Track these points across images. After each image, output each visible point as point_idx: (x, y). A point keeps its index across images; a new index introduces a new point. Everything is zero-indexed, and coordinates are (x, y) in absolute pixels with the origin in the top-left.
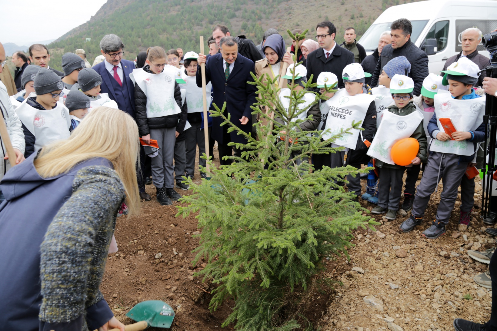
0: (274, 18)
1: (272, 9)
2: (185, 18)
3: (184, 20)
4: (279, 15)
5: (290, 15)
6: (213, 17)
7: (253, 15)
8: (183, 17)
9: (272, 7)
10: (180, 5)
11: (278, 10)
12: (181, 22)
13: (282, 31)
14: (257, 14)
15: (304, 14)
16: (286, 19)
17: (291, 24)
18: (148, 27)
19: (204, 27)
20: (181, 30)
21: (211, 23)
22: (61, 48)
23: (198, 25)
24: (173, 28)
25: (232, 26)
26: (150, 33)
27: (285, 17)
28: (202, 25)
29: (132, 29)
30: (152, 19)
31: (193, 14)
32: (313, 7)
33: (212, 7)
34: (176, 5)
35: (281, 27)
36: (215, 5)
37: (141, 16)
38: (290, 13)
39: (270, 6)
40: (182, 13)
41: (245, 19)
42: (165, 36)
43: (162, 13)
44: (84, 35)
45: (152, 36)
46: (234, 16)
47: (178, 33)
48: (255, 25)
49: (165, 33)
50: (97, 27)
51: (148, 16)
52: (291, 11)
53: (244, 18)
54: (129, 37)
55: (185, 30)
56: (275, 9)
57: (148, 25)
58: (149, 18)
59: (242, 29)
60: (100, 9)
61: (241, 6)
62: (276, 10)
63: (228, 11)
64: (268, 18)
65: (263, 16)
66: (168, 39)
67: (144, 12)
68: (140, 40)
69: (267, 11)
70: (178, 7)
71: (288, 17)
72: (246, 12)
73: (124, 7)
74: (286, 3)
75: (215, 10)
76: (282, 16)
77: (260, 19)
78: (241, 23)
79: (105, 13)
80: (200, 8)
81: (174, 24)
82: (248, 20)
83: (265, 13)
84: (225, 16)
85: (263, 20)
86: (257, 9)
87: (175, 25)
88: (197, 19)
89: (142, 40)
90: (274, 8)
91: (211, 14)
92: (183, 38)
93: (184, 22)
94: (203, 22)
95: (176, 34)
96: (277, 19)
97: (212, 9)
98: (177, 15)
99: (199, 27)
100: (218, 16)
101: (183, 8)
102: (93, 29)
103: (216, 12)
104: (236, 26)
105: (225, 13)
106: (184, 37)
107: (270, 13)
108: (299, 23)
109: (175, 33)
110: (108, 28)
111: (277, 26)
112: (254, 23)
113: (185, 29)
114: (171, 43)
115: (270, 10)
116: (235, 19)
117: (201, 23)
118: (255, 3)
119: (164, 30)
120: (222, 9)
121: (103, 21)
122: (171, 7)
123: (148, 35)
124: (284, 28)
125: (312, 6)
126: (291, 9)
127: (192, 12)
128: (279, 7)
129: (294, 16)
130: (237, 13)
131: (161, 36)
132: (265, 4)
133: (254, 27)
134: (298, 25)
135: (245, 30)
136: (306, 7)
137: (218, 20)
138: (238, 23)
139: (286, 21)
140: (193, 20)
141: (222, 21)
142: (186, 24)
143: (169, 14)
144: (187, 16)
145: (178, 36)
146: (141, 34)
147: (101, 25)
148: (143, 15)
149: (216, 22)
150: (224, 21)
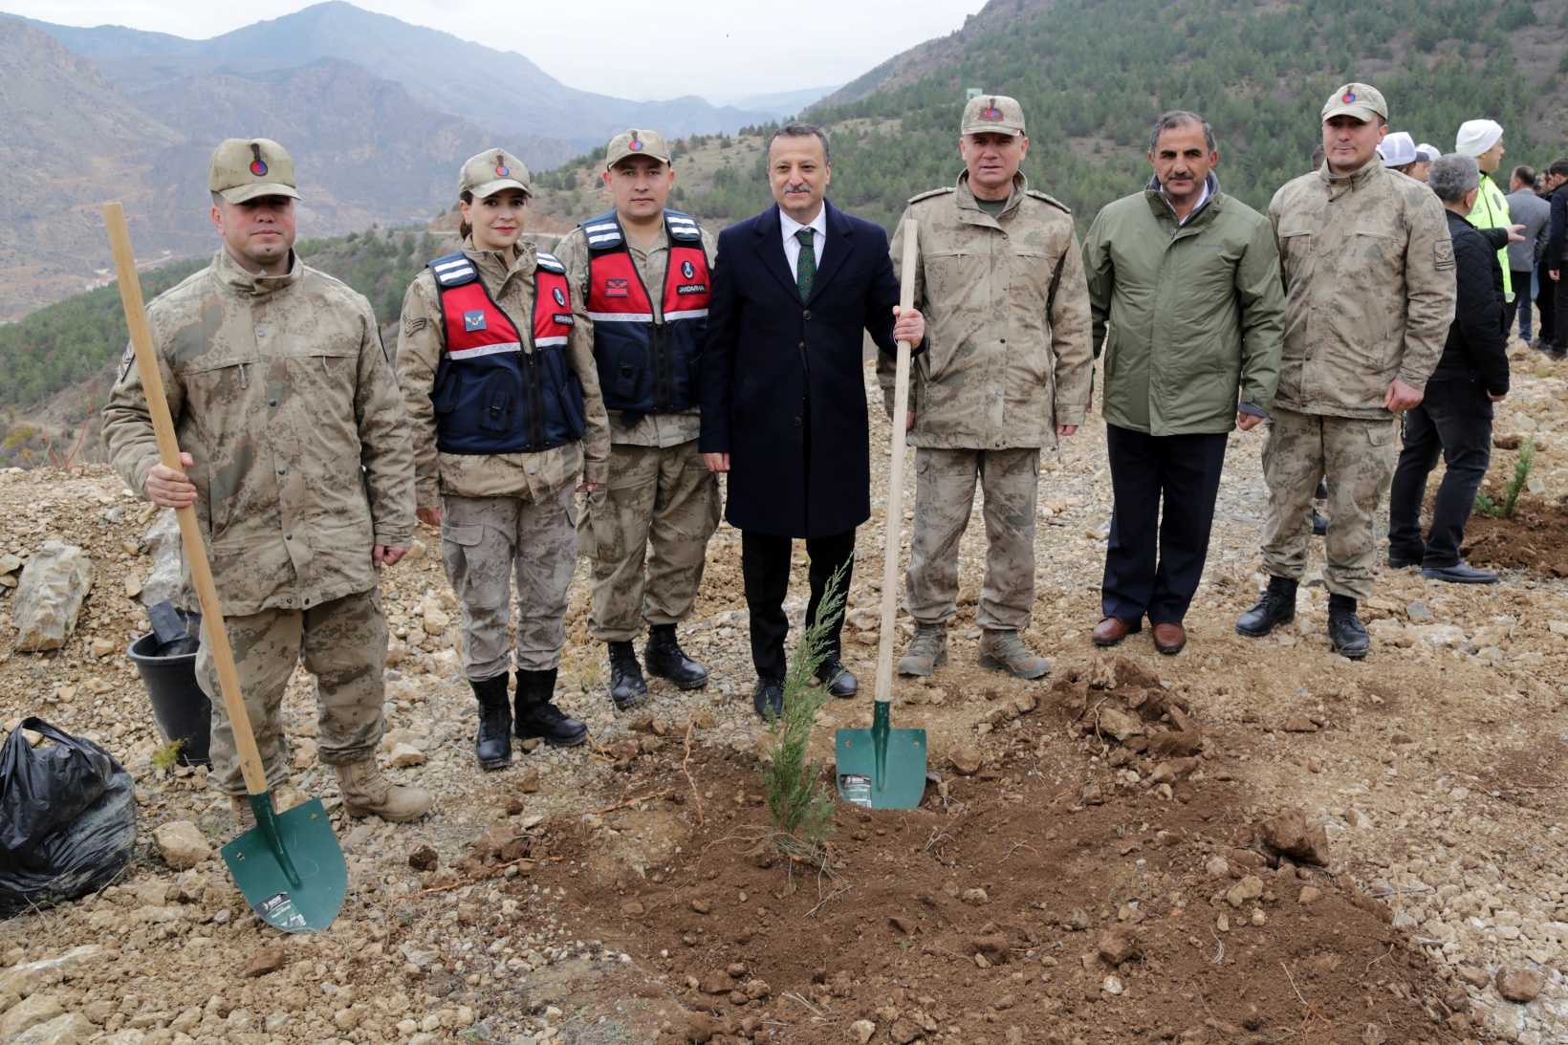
2: (1320, 25)
3: (1315, 34)
6: (1435, 25)
8: (1311, 24)
12: (1307, 44)
18: (1180, 57)
19: (1396, 62)
20: (1308, 72)
21: (1426, 45)
22: (888, 117)
23: (1372, 53)
24: (1277, 64)
25: (1515, 60)
26: (1191, 80)
28: (1388, 56)
29: (1124, 62)
30: (1192, 31)
31: (1353, 13)
37: (1154, 20)
40: (1310, 8)
42: (1247, 90)
43: (1229, 8)
44: (953, 77)
45: (1198, 86)
46: (1525, 20)
47: (1295, 84)
49: (1244, 82)
50: (997, 52)
51: (1179, 16)
54: (1116, 91)
55: (1320, 73)
57: (1181, 49)
58: (1181, 26)
66: (1257, 103)
68: (1155, 102)
78: (1559, 49)
79: (1020, 9)
81: (1278, 49)
84: (1488, 21)
87: (1283, 54)
88: (1367, 31)
89: (1162, 101)
91: (1428, 14)
93: (1316, 41)
94: (1394, 45)
95: (1288, 85)
98: (1291, 15)
99: (1377, 62)
100: (1458, 20)
102: (982, 60)
104: (1533, 58)
105: (1488, 7)
109: (1282, 82)
110: (1036, 58)
113: (1319, 66)
114: (1270, 117)
116: (1531, 31)
117: (1384, 46)
119: (1243, 71)
121: (1016, 32)
123: (1185, 86)
131: (1231, 93)
137: (1457, 35)
138: (1542, 49)
140: (1353, 37)
141: (1472, 39)
142: (1324, 48)
143: (1258, 13)
144: (1330, 21)
145: (1298, 94)
146: (1157, 81)
147: (1009, 46)
148: (1162, 15)
149: (1445, 42)
150: (1484, 41)
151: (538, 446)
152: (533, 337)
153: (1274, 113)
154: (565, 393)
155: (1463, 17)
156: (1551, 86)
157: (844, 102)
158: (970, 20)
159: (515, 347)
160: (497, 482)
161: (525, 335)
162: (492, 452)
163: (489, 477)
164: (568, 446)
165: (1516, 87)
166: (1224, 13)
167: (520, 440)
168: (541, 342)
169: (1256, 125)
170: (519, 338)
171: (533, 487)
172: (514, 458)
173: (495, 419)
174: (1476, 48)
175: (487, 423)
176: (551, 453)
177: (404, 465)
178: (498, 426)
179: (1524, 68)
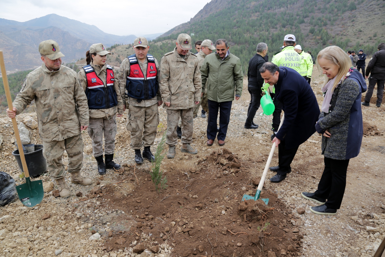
0: (338, 25)
1: (337, 17)
2: (263, 22)
3: (262, 23)
4: (343, 22)
5: (354, 22)
6: (286, 22)
7: (319, 22)
8: (261, 21)
9: (337, 15)
10: (259, 12)
11: (343, 18)
12: (260, 25)
13: (345, 35)
14: (323, 21)
15: (367, 22)
16: (349, 26)
17: (354, 30)
19: (278, 30)
20: (261, 31)
21: (284, 26)
22: (174, 39)
23: (273, 28)
24: (254, 29)
26: (237, 32)
27: (348, 24)
28: (276, 28)
29: (224, 28)
30: (237, 22)
31: (270, 19)
32: (377, 16)
33: (285, 14)
34: (256, 12)
35: (344, 33)
36: (287, 12)
37: (229, 20)
38: (353, 21)
39: (335, 15)
40: (261, 18)
41: (312, 24)
42: (249, 35)
43: (245, 18)
44: (188, 31)
45: (239, 34)
46: (303, 22)
47: (258, 34)
48: (322, 29)
49: (248, 33)
50: (197, 26)
51: (235, 19)
52: (354, 19)
53: (311, 23)
54: (222, 34)
55: (264, 32)
56: (339, 17)
57: (235, 26)
58: (235, 21)
59: (310, 32)
60: (198, 14)
61: (309, 14)
62: (341, 18)
63: (298, 17)
64: (332, 25)
65: (328, 22)
66: (251, 37)
67: (231, 17)
68: (230, 37)
69: (332, 19)
70: (258, 13)
71: (351, 24)
72: (313, 19)
73: (216, 12)
74: (350, 12)
75: (287, 16)
76: (346, 23)
77: (325, 25)
78: (309, 28)
79: (202, 17)
80: (275, 15)
81: (255, 26)
82: (315, 25)
83: (330, 20)
84: (296, 22)
85: (328, 26)
86: (323, 17)
87: (256, 27)
88: (272, 23)
89: (231, 37)
90: (339, 16)
91: (283, 19)
92: (262, 37)
93: (262, 25)
94: (278, 26)
95: (257, 34)
96: (341, 26)
97: (285, 15)
98: (257, 19)
99: (274, 29)
100: (290, 21)
101: (261, 14)
102: (194, 28)
103: (288, 18)
104: (304, 30)
105: (295, 19)
106: (263, 36)
107: (334, 20)
108: (362, 29)
109: (256, 33)
110: (205, 27)
111: (341, 31)
112: (320, 28)
113: (263, 30)
114: (253, 40)
115: (335, 18)
116: (304, 24)
117: (276, 26)
118: (321, 12)
119: (248, 31)
120: (292, 16)
121: (201, 22)
122: (252, 13)
124: (348, 33)
125: (375, 14)
126: (355, 17)
127: (269, 18)
128: (343, 15)
129: (357, 23)
130: (306, 20)
131: (245, 35)
132: (330, 13)
133: (320, 32)
134: (361, 31)
135: (312, 34)
136: (369, 16)
137: (290, 24)
138: (306, 28)
139: (349, 27)
140: (269, 24)
141: (293, 25)
142: (264, 26)
143: (250, 19)
144: (265, 21)
145: (259, 36)
146: (230, 32)
147: (200, 25)
148: (231, 19)
149: (288, 26)
150: (295, 26)
151: (108, 107)
152: (106, 84)
153: (254, 40)
154: (113, 96)
155: (291, 21)
156: (308, 36)
157: (165, 36)
158: (191, 19)
159: (103, 86)
160: (99, 115)
161: (105, 83)
162: (98, 109)
163: (98, 114)
164: (114, 107)
165: (301, 35)
166: (244, 19)
167: (104, 106)
168: (108, 85)
169: (250, 42)
170: (103, 84)
171: (107, 116)
172: (103, 110)
173: (99, 102)
174: (293, 27)
175: (97, 102)
176: (111, 109)
177: (86, 108)
178: (100, 103)
179: (303, 32)
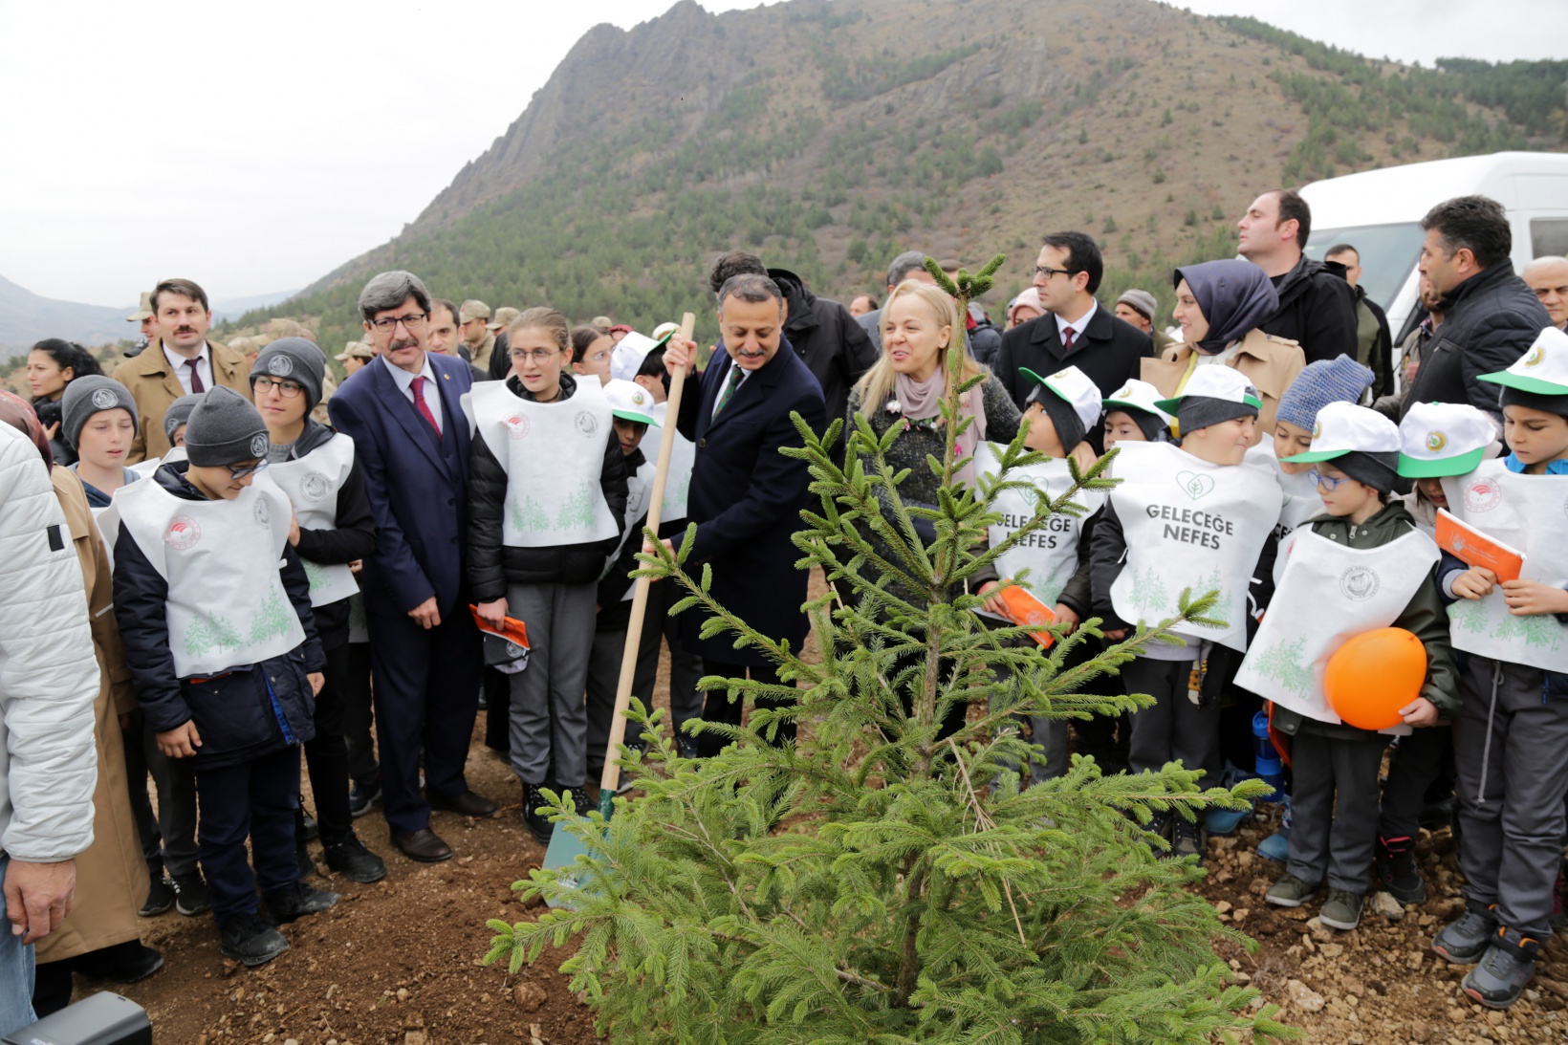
0: (949, 226)
1: (942, 199)
3: (675, 233)
4: (963, 215)
5: (998, 215)
6: (762, 224)
7: (883, 218)
8: (671, 225)
9: (942, 192)
10: (664, 189)
11: (961, 202)
12: (668, 240)
13: (972, 263)
14: (894, 215)
15: (1041, 213)
16: (984, 229)
17: (1001, 242)
18: (569, 253)
20: (667, 263)
22: (313, 314)
23: (716, 246)
24: (643, 258)
25: (818, 251)
26: (572, 273)
27: (982, 223)
29: (521, 259)
30: (580, 232)
31: (703, 217)
32: (1067, 192)
33: (761, 195)
34: (654, 190)
35: (969, 253)
36: (768, 188)
37: (549, 224)
38: (995, 211)
39: (935, 191)
40: (671, 213)
41: (858, 227)
42: (618, 279)
43: (609, 214)
45: (579, 279)
46: (825, 221)
47: (656, 273)
48: (890, 246)
49: (617, 273)
50: (420, 255)
51: (570, 221)
52: (1000, 203)
53: (854, 225)
54: (510, 284)
55: (679, 264)
56: (950, 200)
57: (569, 248)
58: (571, 229)
59: (851, 258)
60: (433, 205)
61: (849, 192)
62: (955, 200)
63: (806, 205)
64: (928, 226)
65: (915, 219)
66: (625, 289)
67: (557, 212)
69: (926, 205)
70: (660, 196)
71: (990, 222)
72: (862, 207)
73: (500, 197)
74: (983, 180)
75: (769, 203)
76: (974, 218)
77: (904, 227)
78: (848, 242)
79: (445, 216)
80: (724, 198)
81: (645, 245)
82: (869, 232)
83: (919, 211)
84: (799, 222)
85: (914, 232)
86: (896, 199)
87: (649, 249)
88: (713, 230)
89: (548, 292)
90: (949, 196)
91: (756, 215)
92: (670, 286)
93: (674, 238)
95: (651, 274)
96: (957, 229)
97: (760, 200)
98: (656, 218)
100: (778, 221)
101: (672, 199)
103: (773, 209)
104: (831, 249)
105: (799, 212)
106: (674, 283)
107: (935, 211)
108: (1025, 239)
109: (647, 271)
110: (452, 258)
111: (958, 249)
112: (886, 242)
113: (676, 258)
114: (635, 300)
115: (935, 202)
116: (829, 229)
117: (725, 242)
118: (890, 183)
119: (616, 264)
120: (789, 201)
121: (438, 237)
122: (638, 195)
123: (567, 277)
124: (980, 255)
125: (1063, 187)
126: (1000, 197)
127: (700, 211)
128: (962, 192)
129: (1008, 218)
130: (835, 213)
131: (605, 282)
132: (919, 184)
133: (885, 253)
134: (1022, 246)
135: (858, 262)
136: (1045, 193)
137: (779, 232)
138: (837, 242)
139: (985, 235)
140: (703, 235)
141: (788, 235)
142: (681, 244)
143: (631, 217)
144: (686, 223)
145: (657, 280)
146: (545, 274)
147: (431, 249)
148: (555, 220)
149: (770, 238)
150: (797, 237)
153: (638, 297)
155: (782, 218)
156: (842, 270)
158: (407, 228)
165: (818, 271)
166: (604, 218)
169: (624, 307)
174: (792, 242)
179: (825, 257)
